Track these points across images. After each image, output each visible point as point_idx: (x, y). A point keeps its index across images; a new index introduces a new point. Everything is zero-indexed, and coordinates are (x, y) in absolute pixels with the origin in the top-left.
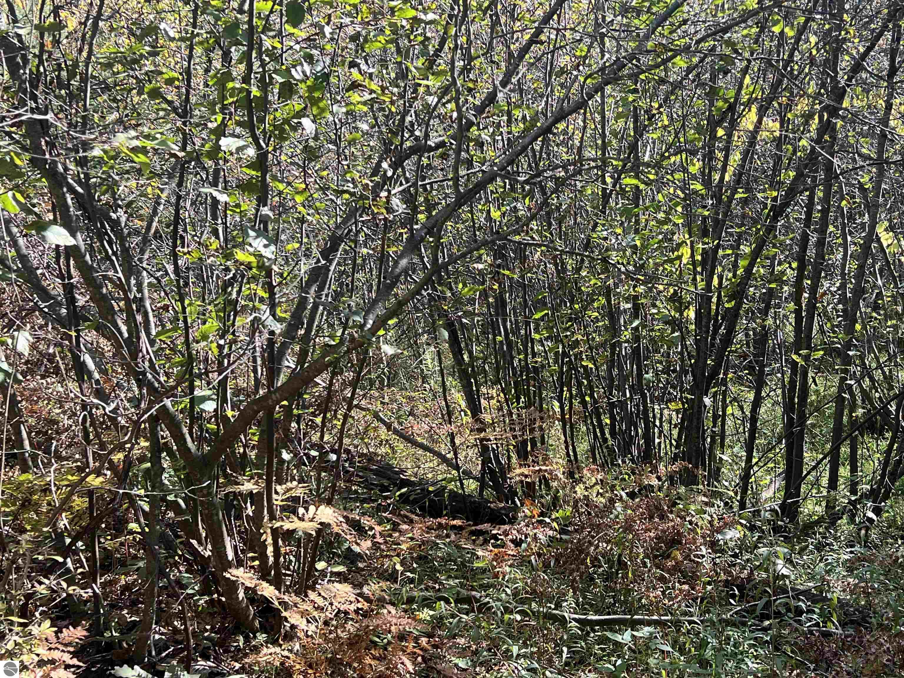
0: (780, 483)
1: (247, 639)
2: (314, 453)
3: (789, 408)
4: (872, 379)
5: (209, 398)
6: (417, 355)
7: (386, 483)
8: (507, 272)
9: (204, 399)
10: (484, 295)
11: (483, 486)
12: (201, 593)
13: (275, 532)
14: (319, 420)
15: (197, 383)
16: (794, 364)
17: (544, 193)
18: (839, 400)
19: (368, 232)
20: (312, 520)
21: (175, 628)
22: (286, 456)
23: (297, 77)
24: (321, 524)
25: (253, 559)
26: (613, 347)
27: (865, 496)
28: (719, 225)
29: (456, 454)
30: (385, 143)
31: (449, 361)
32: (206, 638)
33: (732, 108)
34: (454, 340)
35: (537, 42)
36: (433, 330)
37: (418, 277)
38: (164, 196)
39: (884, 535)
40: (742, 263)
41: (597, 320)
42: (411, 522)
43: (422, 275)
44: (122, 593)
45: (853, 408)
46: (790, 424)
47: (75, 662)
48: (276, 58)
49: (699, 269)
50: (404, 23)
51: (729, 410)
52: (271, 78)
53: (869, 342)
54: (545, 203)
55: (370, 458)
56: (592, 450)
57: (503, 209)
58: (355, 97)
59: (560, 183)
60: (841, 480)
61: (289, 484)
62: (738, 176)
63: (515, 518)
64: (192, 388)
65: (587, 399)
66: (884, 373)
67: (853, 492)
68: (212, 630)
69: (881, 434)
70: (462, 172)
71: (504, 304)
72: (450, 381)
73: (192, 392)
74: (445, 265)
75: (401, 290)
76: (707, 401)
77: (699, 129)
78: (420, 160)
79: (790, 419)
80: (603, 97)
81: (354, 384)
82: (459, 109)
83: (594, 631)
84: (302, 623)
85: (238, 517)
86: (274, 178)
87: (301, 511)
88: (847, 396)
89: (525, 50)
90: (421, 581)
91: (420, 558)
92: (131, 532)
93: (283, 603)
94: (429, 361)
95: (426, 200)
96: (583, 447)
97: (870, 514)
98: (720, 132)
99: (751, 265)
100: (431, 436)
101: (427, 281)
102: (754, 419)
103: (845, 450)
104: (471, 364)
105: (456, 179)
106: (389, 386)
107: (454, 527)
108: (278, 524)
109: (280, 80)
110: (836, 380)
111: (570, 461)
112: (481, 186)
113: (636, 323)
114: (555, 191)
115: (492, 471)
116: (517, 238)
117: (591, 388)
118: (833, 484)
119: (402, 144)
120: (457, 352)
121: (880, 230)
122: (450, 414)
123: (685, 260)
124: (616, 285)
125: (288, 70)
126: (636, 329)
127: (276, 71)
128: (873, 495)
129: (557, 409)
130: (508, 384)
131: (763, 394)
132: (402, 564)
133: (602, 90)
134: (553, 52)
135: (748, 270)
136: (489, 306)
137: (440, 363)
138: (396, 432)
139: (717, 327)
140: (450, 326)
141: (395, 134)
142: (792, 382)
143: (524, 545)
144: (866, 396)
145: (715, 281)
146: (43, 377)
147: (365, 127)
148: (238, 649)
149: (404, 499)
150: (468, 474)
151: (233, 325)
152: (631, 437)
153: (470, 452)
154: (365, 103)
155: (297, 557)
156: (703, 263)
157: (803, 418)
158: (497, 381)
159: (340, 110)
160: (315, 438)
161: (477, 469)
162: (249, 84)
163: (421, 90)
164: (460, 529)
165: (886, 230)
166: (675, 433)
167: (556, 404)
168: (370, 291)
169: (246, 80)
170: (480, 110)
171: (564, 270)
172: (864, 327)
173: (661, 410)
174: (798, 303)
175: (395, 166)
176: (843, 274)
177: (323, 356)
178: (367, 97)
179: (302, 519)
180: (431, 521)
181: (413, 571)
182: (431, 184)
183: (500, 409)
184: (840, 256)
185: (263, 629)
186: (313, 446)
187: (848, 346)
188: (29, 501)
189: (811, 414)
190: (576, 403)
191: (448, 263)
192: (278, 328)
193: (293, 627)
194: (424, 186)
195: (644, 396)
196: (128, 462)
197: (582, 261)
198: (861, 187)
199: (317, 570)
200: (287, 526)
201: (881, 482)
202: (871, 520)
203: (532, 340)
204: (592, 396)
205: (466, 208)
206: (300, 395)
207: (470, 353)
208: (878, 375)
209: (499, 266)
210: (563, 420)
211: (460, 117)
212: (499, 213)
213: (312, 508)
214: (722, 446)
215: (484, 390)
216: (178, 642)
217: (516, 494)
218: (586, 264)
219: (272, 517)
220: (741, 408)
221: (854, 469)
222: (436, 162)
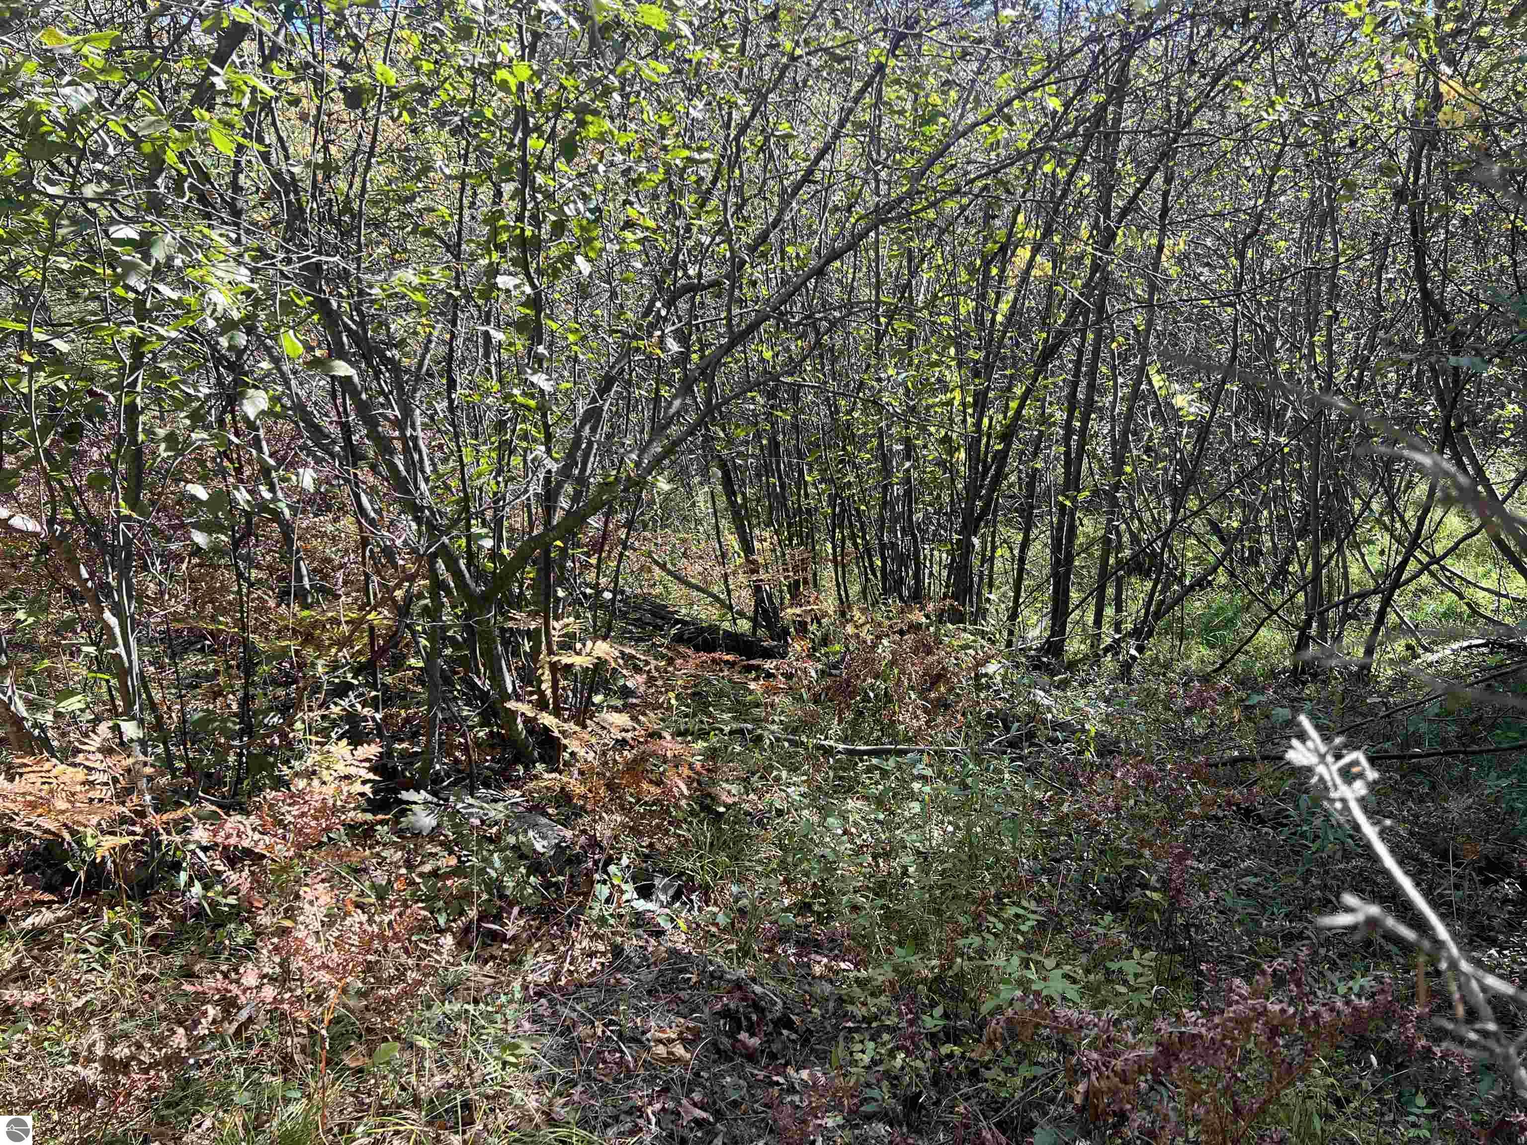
0: (1047, 622)
1: (526, 768)
2: (588, 591)
3: (1056, 547)
4: (1140, 520)
5: (486, 536)
6: (689, 495)
7: (659, 622)
8: (780, 413)
9: (481, 537)
10: (758, 436)
11: (756, 625)
12: (482, 725)
13: (554, 667)
14: (593, 561)
15: (473, 522)
16: (1063, 506)
17: (817, 332)
18: (1106, 541)
19: (640, 371)
20: (589, 655)
21: (456, 758)
22: (561, 593)
23: (568, 213)
24: (599, 658)
25: (531, 693)
26: (885, 488)
27: (1129, 635)
28: (989, 367)
29: (729, 595)
30: (657, 282)
31: (722, 502)
32: (487, 768)
33: (1003, 249)
34: (727, 482)
35: (810, 182)
36: (704, 472)
37: (691, 418)
38: (436, 333)
39: (1146, 671)
40: (1014, 405)
41: (869, 462)
42: (685, 657)
43: (694, 417)
44: (403, 726)
45: (1120, 548)
46: (1057, 563)
47: (371, 776)
48: (549, 196)
49: (970, 411)
50: (678, 162)
51: (999, 552)
52: (545, 216)
53: (1139, 484)
54: (818, 342)
55: (645, 598)
56: (864, 591)
57: (776, 349)
58: (629, 235)
59: (833, 324)
60: (1106, 620)
61: (566, 620)
62: (1009, 317)
63: (786, 653)
64: (468, 527)
65: (859, 541)
66: (1152, 515)
67: (1118, 630)
68: (492, 760)
69: (1148, 575)
70: (736, 311)
71: (777, 445)
72: (724, 524)
73: (468, 529)
74: (719, 406)
75: (674, 430)
76: (976, 541)
77: (972, 271)
78: (694, 297)
79: (1058, 561)
80: (877, 235)
81: (629, 525)
82: (732, 250)
83: (862, 761)
84: (582, 752)
85: (516, 654)
86: (549, 317)
87: (579, 646)
88: (1113, 537)
89: (798, 187)
90: (695, 715)
91: (694, 694)
92: (410, 668)
93: (563, 732)
94: (702, 504)
95: (699, 340)
96: (855, 589)
97: (1133, 652)
98: (994, 271)
99: (1021, 406)
100: (705, 578)
101: (700, 423)
102: (1022, 560)
103: (1110, 591)
104: (744, 505)
105: (729, 319)
106: (663, 527)
107: (727, 662)
108: (556, 659)
109: (553, 218)
110: (1103, 520)
111: (841, 599)
112: (753, 327)
113: (907, 464)
114: (829, 330)
115: (765, 611)
116: (789, 380)
117: (862, 529)
118: (1098, 622)
119: (675, 282)
120: (730, 493)
121: (1152, 370)
122: (724, 555)
123: (956, 403)
124: (889, 427)
125: (561, 207)
126: (908, 470)
127: (549, 210)
128: (1136, 633)
129: (830, 551)
130: (781, 525)
131: (1032, 536)
132: (677, 697)
133: (877, 228)
134: (827, 190)
135: (1018, 411)
136: (762, 448)
137: (714, 503)
138: (670, 573)
139: (986, 470)
140: (723, 466)
141: (667, 272)
142: (1061, 523)
143: (795, 679)
144: (1135, 539)
145: (986, 421)
146: (316, 515)
147: (639, 265)
148: (519, 778)
149: (679, 639)
150: (742, 614)
151: (508, 464)
152: (901, 578)
153: (744, 593)
154: (637, 241)
155: (574, 691)
156: (975, 404)
157: (1070, 559)
158: (769, 524)
159: (612, 247)
160: (591, 577)
161: (750, 611)
162: (522, 222)
163: (695, 230)
164: (732, 665)
165: (1158, 372)
166: (945, 573)
167: (829, 546)
168: (642, 432)
169: (520, 218)
170: (752, 249)
171: (837, 411)
172: (1135, 470)
173: (932, 550)
174: (1068, 446)
175: (668, 305)
176: (1113, 418)
177: (600, 494)
178: (640, 235)
179: (578, 654)
180: (704, 656)
181: (688, 706)
182: (704, 323)
183: (774, 550)
184: (1111, 398)
185: (542, 760)
186: (588, 585)
187: (1116, 487)
188: (311, 635)
189: (1078, 554)
190: (849, 543)
191: (721, 405)
192: (554, 467)
193: (573, 754)
194: (697, 326)
195: (914, 536)
196: (409, 599)
197: (855, 403)
198: (1135, 327)
199: (593, 704)
200: (565, 660)
201: (1144, 622)
202: (1134, 658)
203: (806, 483)
204: (864, 538)
205: (740, 348)
206: (575, 535)
207: (744, 495)
208: (1147, 516)
209: (772, 407)
210: (835, 561)
211: (733, 257)
212: (770, 353)
213: (589, 644)
214: (991, 585)
215: (757, 532)
216: (459, 771)
217: (789, 634)
218: (859, 405)
219: (550, 652)
220: (1011, 549)
221: (1119, 609)
222: (708, 301)
